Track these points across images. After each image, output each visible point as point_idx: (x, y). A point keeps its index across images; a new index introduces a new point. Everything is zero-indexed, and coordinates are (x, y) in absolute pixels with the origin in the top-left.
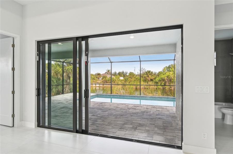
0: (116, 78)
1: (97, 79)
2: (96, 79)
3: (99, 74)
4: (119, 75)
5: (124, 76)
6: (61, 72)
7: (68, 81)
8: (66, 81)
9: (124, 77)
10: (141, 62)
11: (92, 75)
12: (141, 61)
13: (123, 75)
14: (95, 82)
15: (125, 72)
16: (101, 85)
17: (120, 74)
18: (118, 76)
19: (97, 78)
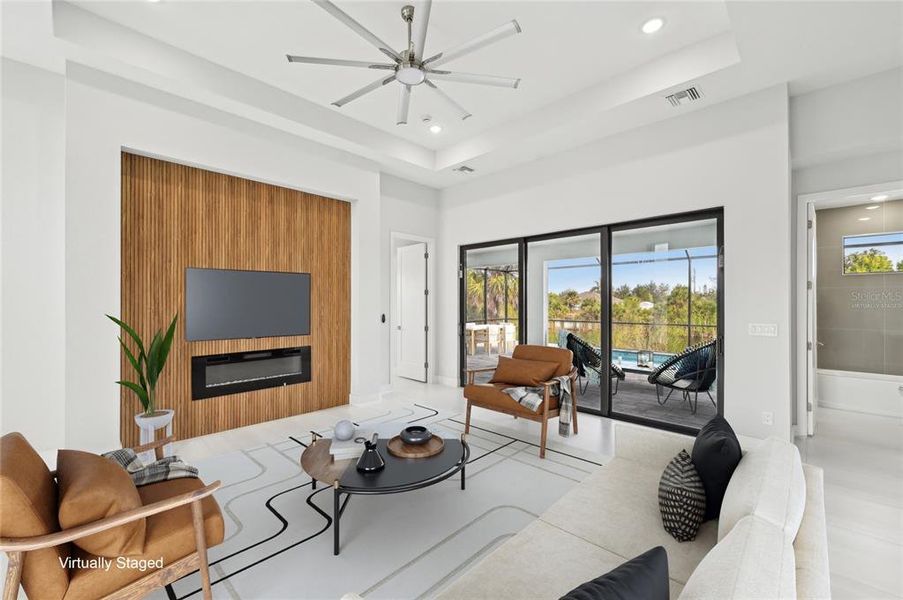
0: (626, 305)
1: (567, 308)
2: (563, 307)
3: (572, 294)
4: (639, 295)
5: (656, 299)
6: (481, 291)
7: (496, 312)
8: (491, 313)
9: (654, 303)
10: (692, 261)
11: (551, 296)
12: (693, 258)
13: (651, 296)
14: (560, 316)
15: (658, 284)
16: (578, 325)
17: (641, 293)
18: (635, 298)
19: (566, 304)
